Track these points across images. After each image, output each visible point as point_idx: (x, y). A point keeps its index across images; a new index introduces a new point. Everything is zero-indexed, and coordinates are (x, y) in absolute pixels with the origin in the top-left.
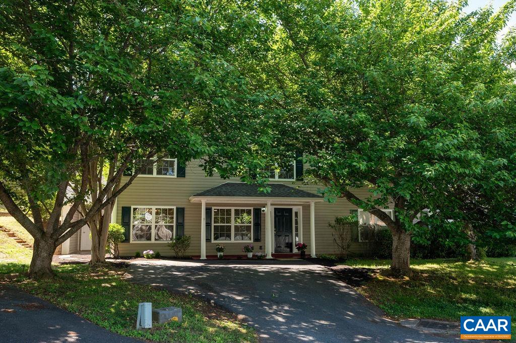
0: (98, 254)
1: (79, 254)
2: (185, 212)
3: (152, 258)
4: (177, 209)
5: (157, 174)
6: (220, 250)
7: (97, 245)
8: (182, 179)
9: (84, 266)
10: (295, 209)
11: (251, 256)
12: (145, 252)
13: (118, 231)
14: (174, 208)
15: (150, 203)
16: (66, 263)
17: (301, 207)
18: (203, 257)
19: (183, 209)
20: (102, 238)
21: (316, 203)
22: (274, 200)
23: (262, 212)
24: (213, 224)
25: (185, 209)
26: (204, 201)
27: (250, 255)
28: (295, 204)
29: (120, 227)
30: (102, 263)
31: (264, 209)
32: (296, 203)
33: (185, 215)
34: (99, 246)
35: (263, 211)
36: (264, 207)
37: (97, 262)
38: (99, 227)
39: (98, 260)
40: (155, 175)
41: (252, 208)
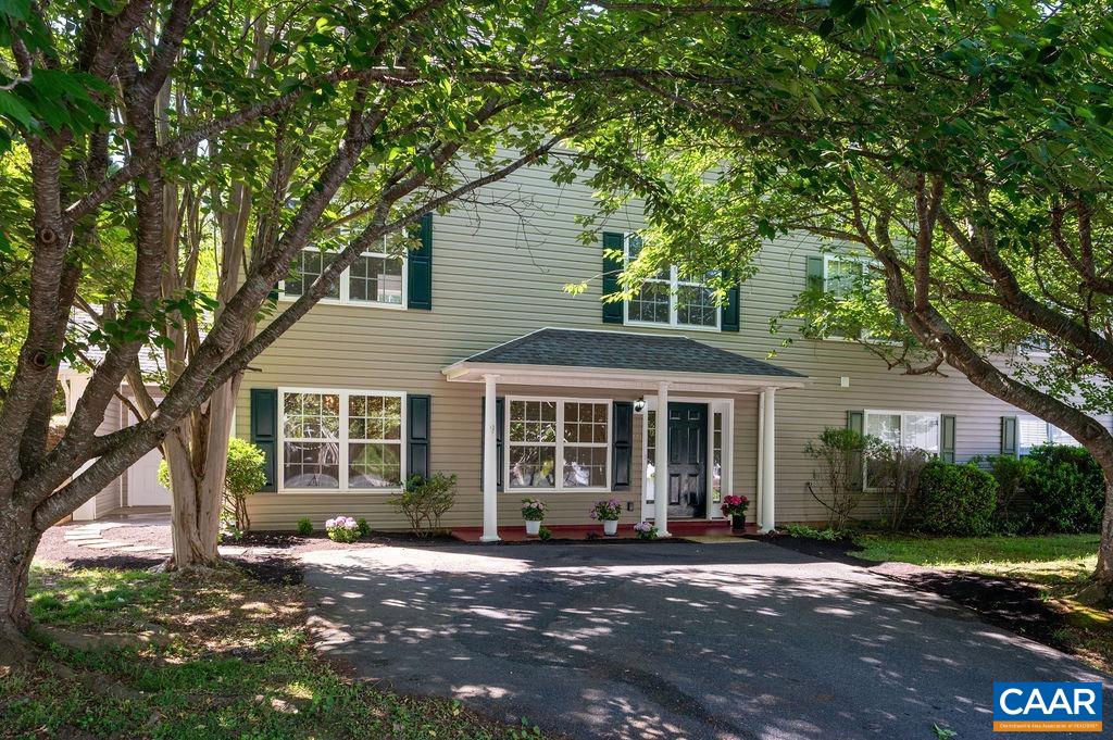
0: (194, 537)
1: (125, 519)
2: (433, 409)
3: (351, 542)
4: (411, 398)
5: (351, 297)
6: (532, 514)
7: (192, 509)
8: (419, 315)
9: (151, 580)
10: (715, 406)
11: (614, 531)
12: (330, 523)
13: (246, 460)
14: (403, 395)
15: (332, 380)
16: (89, 564)
17: (731, 402)
18: (491, 534)
19: (426, 400)
20: (205, 486)
21: (780, 392)
22: (677, 379)
23: (635, 412)
24: (508, 444)
25: (433, 401)
26: (492, 377)
27: (611, 527)
28: (718, 392)
29: (251, 449)
30: (211, 565)
31: (642, 403)
32: (719, 390)
33: (433, 417)
34: (198, 511)
35: (639, 409)
36: (641, 399)
37: (193, 563)
38: (195, 448)
39: (197, 558)
40: (345, 298)
41: (609, 402)
